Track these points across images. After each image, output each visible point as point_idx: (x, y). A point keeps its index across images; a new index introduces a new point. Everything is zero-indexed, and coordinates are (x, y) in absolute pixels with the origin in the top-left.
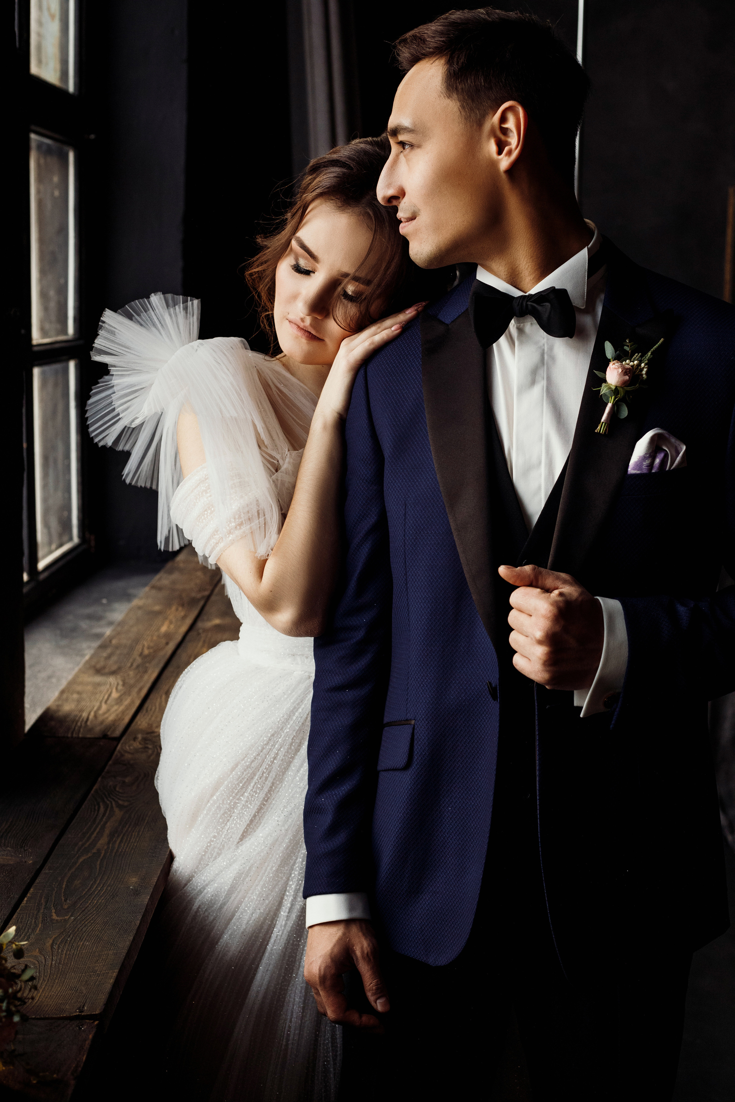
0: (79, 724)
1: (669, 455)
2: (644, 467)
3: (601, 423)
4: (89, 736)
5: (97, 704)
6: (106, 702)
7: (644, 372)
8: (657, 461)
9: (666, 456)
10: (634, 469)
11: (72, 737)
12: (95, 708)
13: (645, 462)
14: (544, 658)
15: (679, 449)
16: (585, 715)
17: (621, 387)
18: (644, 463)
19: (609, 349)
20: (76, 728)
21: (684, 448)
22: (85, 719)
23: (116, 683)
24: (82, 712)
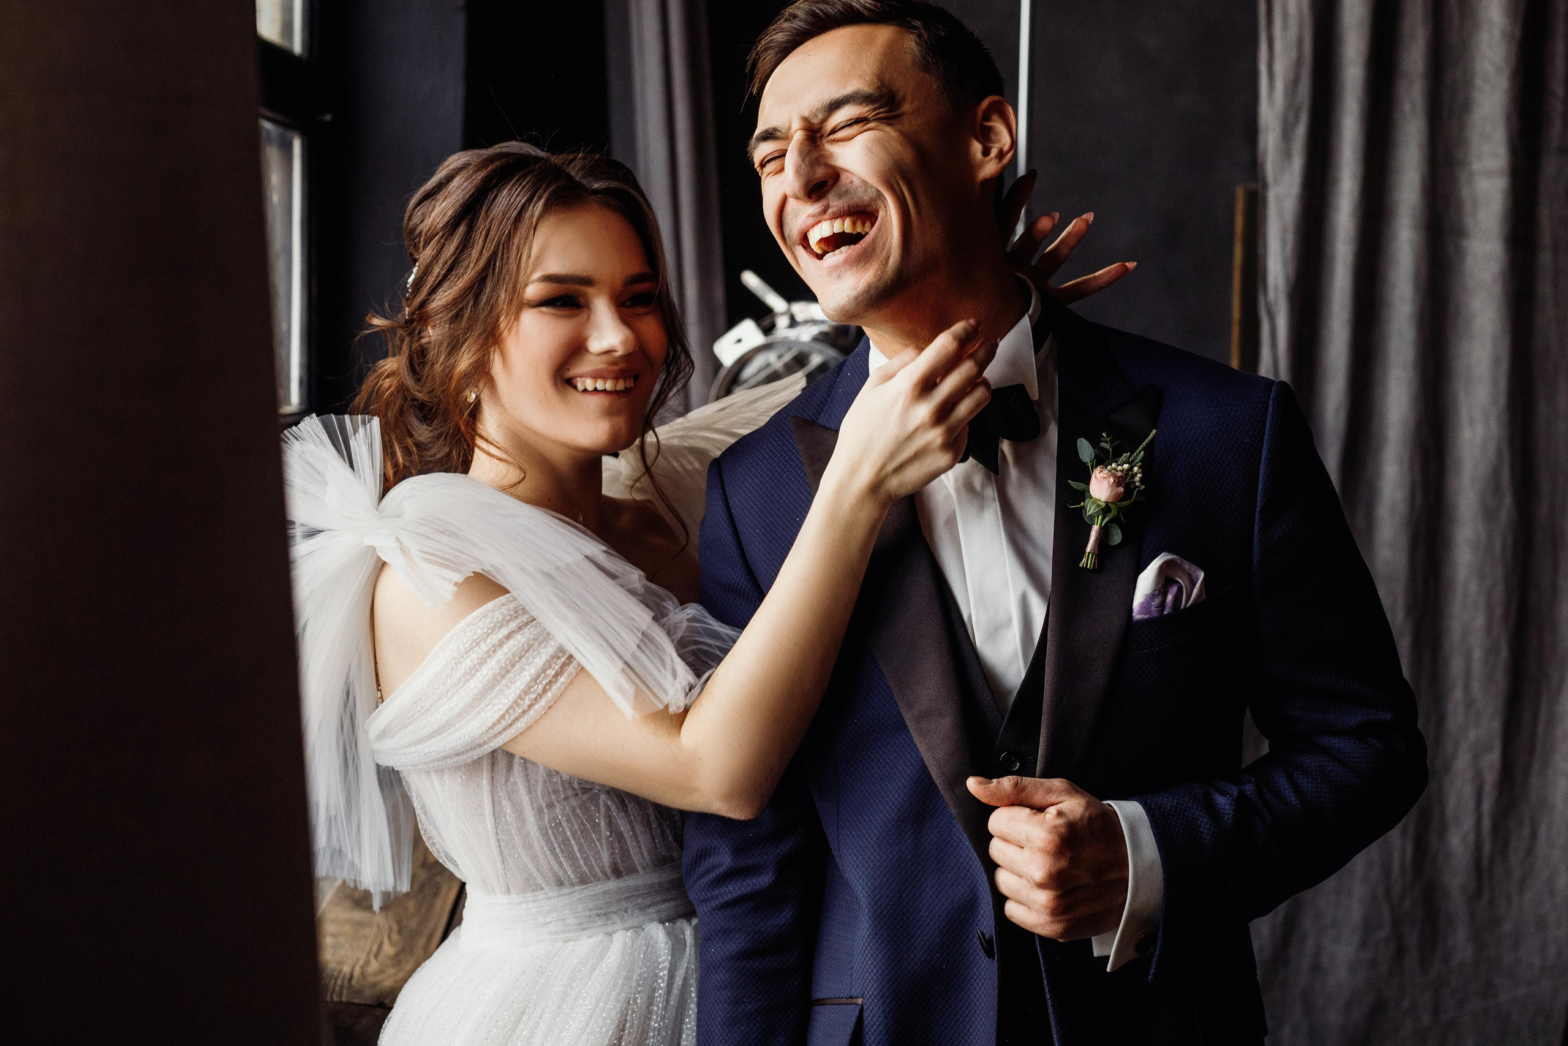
0: (339, 982)
1: (1184, 588)
2: (1153, 608)
3: (1087, 554)
4: (356, 1001)
5: (363, 957)
6: (376, 956)
7: (1137, 479)
8: (1170, 598)
9: (1180, 589)
10: (1140, 613)
11: (332, 1001)
12: (361, 962)
13: (1154, 601)
14: (1051, 905)
15: (1194, 576)
16: (1113, 967)
17: (1113, 503)
18: (1153, 604)
19: (1085, 451)
20: (337, 988)
21: (1202, 575)
22: (348, 977)
23: (387, 927)
24: (342, 964)
